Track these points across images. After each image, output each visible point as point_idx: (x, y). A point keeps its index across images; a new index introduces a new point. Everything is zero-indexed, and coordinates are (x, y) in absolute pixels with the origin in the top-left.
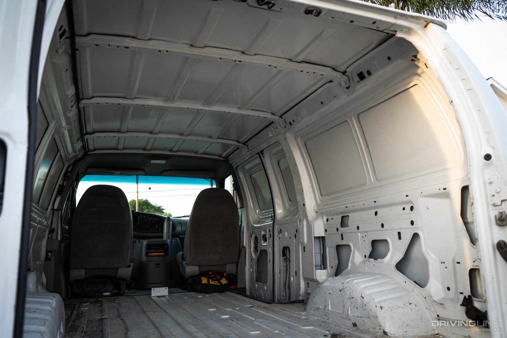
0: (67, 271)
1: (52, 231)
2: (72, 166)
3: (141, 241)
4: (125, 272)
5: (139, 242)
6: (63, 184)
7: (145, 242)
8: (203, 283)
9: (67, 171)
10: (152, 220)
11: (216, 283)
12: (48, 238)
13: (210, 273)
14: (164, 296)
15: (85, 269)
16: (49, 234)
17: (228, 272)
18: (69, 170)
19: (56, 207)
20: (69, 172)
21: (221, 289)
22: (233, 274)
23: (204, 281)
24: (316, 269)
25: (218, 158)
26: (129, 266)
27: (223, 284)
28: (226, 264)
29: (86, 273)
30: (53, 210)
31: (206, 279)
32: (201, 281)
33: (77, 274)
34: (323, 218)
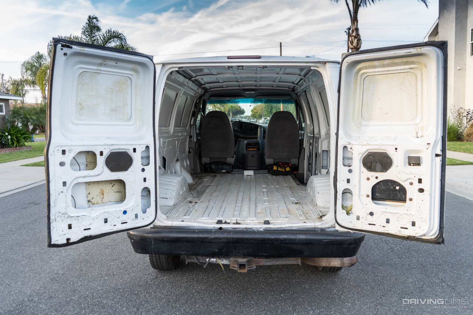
0: (200, 158)
1: (191, 137)
2: (199, 99)
3: (244, 140)
4: (231, 160)
5: (243, 141)
6: (195, 110)
7: (246, 142)
8: (274, 169)
9: (196, 103)
10: (251, 127)
11: (283, 170)
12: (189, 141)
13: (280, 163)
14: (251, 175)
15: (210, 158)
16: (190, 138)
17: (292, 163)
18: (197, 102)
19: (192, 124)
20: (197, 103)
21: (285, 174)
22: (295, 165)
23: (275, 168)
24: (322, 169)
25: (288, 89)
26: (233, 157)
27: (287, 170)
28: (291, 158)
29: (210, 160)
30: (191, 125)
31: (276, 167)
32: (273, 168)
33: (206, 160)
34: (327, 140)
